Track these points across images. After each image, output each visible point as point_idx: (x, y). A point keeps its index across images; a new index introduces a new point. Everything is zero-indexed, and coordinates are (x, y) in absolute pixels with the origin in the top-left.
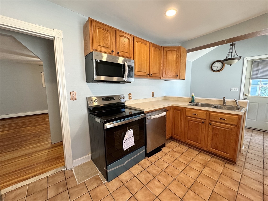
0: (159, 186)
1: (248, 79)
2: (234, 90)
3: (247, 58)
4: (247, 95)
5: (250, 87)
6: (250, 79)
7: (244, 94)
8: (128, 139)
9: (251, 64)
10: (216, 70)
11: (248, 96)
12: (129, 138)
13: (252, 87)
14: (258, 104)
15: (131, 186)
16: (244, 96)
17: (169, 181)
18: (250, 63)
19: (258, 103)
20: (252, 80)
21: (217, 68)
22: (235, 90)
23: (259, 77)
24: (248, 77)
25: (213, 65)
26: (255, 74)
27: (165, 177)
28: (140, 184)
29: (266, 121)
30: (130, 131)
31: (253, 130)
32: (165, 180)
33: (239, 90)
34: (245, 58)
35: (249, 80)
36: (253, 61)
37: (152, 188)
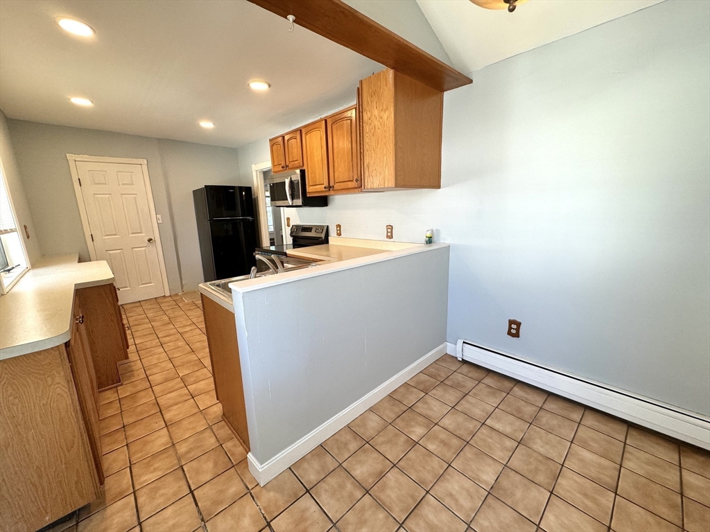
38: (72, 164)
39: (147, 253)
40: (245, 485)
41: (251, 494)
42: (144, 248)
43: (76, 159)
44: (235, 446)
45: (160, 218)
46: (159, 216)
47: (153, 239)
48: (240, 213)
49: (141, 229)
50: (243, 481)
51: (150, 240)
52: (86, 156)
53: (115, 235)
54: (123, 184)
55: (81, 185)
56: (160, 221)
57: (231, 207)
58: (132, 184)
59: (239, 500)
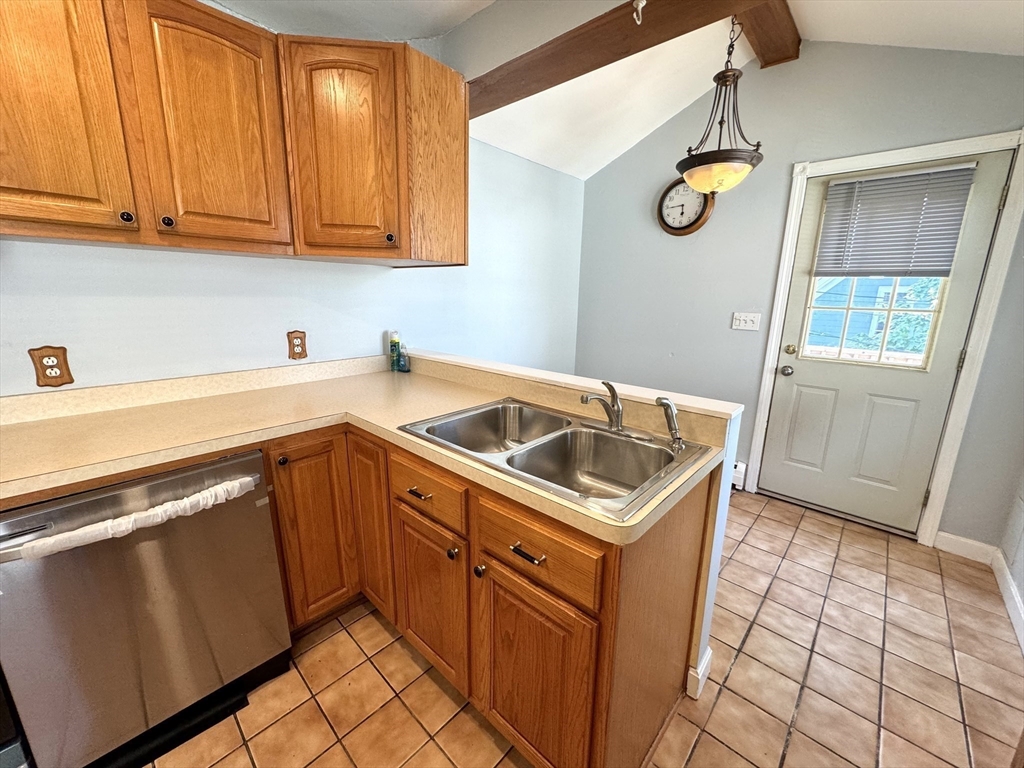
1: (804, 272)
2: (742, 326)
3: (804, 169)
4: (794, 351)
5: (810, 313)
6: (810, 273)
7: (784, 345)
9: (821, 196)
10: (676, 224)
11: (797, 358)
13: (815, 314)
14: (834, 393)
16: (784, 355)
18: (816, 192)
19: (836, 390)
20: (818, 278)
21: (682, 214)
22: (749, 326)
23: (847, 267)
24: (804, 263)
25: (668, 199)
26: (830, 252)
29: (859, 476)
31: (808, 513)
33: (765, 326)
34: (798, 168)
35: (807, 278)
36: (829, 182)
40: (717, 698)
41: (724, 682)
44: (669, 750)
50: (715, 703)
59: (741, 693)
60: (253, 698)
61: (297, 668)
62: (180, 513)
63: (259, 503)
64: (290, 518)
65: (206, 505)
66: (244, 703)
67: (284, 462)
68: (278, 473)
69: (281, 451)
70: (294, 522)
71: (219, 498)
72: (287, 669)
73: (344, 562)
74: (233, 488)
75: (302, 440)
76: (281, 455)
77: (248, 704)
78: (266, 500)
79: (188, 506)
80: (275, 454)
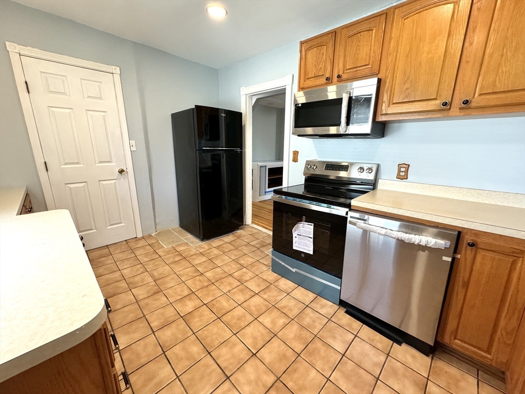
0: (275, 323)
8: (304, 236)
12: (306, 236)
15: (270, 291)
17: (289, 341)
27: (298, 338)
28: (275, 300)
30: (308, 224)
32: (291, 336)
37: (270, 314)
38: (15, 59)
39: (118, 187)
42: (114, 181)
43: (22, 52)
45: (134, 145)
46: (133, 142)
47: (125, 169)
48: (224, 144)
49: (111, 158)
51: (121, 172)
52: (35, 49)
53: (78, 163)
54: (89, 97)
55: (29, 93)
56: (134, 149)
57: (214, 136)
58: (100, 98)
60: (404, 346)
61: (432, 360)
62: (403, 239)
63: (445, 258)
64: (463, 280)
65: (415, 242)
66: (400, 343)
67: (472, 245)
68: (466, 250)
69: (474, 238)
70: (466, 285)
71: (422, 242)
72: (427, 355)
73: (497, 339)
74: (431, 241)
75: (495, 239)
76: (472, 240)
77: (400, 346)
78: (450, 259)
79: (407, 238)
80: (468, 239)
